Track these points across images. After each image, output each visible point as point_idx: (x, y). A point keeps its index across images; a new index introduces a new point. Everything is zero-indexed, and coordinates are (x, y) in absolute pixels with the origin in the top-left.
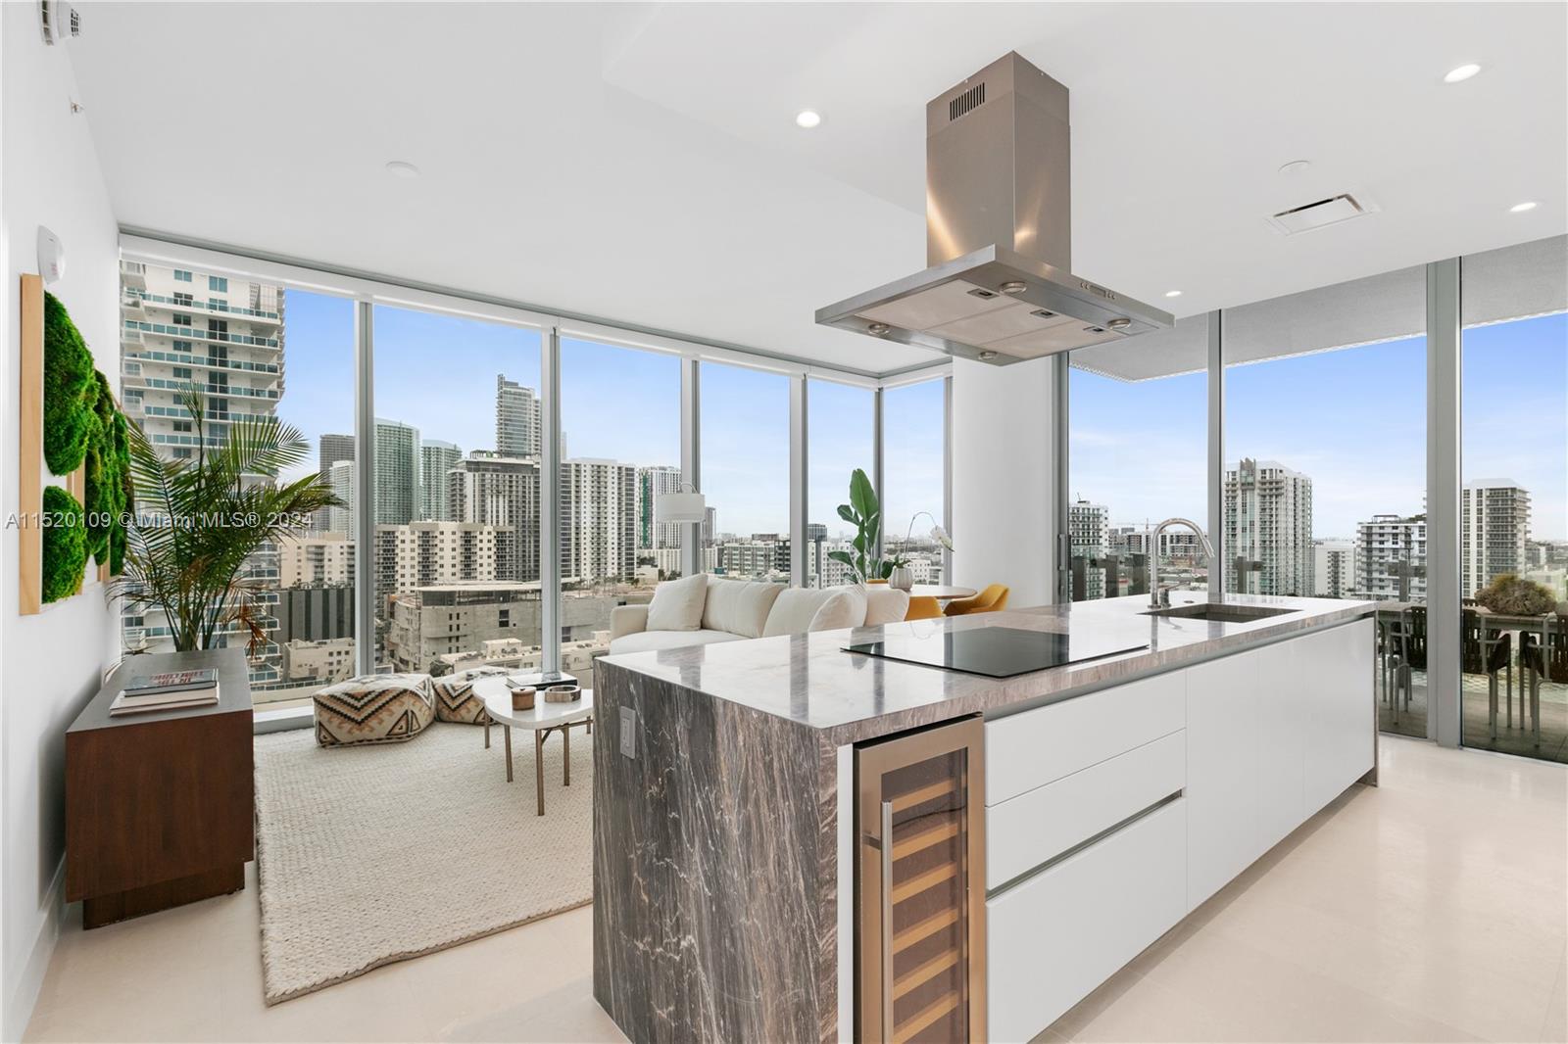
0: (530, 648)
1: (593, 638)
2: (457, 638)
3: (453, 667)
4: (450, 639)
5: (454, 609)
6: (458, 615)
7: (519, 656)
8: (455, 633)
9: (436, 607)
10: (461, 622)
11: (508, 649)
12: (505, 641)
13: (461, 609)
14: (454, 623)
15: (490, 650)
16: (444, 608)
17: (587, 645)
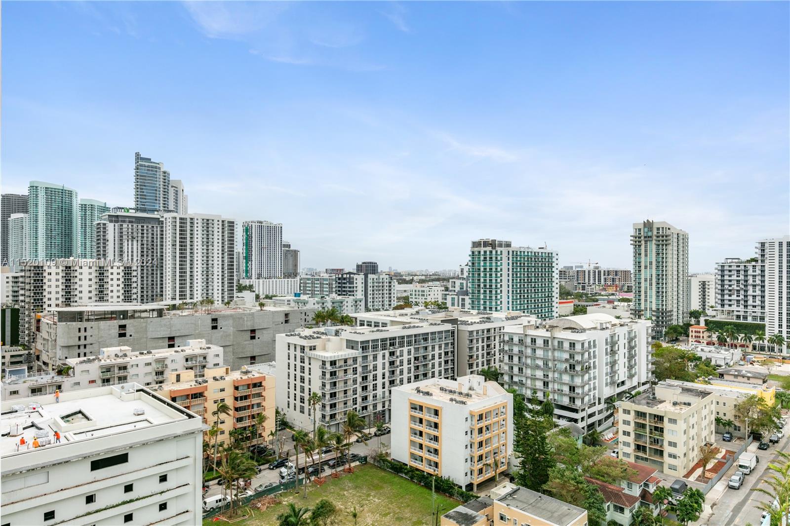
0: (138, 353)
1: (189, 345)
2: (85, 346)
3: (74, 368)
4: (79, 347)
5: (82, 325)
6: (85, 329)
7: (127, 359)
8: (83, 342)
9: (68, 323)
10: (88, 334)
11: (120, 354)
12: (118, 348)
13: (88, 325)
14: (82, 334)
15: (106, 355)
16: (74, 323)
17: (182, 351)
